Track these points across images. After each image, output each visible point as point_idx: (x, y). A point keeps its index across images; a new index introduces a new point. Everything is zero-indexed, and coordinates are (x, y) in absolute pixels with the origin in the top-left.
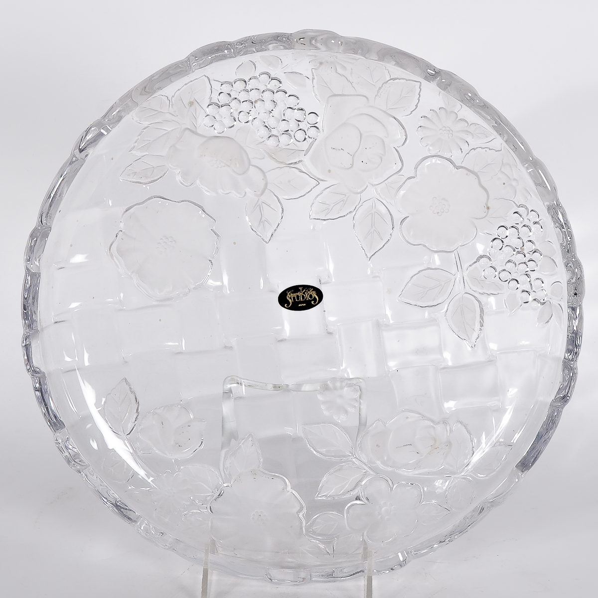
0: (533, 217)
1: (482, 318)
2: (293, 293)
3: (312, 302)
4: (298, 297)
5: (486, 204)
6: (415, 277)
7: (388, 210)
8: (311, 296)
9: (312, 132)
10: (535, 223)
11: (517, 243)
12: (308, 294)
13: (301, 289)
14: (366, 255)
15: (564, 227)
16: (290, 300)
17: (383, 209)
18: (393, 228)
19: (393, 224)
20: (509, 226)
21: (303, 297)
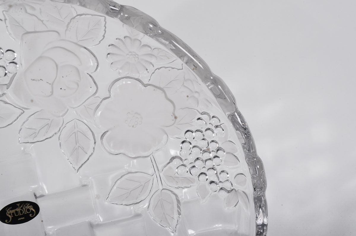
0: (215, 122)
1: (179, 207)
2: (11, 210)
3: (30, 215)
4: (17, 212)
5: (174, 114)
6: (119, 182)
7: (89, 128)
8: (28, 210)
9: (11, 68)
10: (217, 127)
11: (203, 144)
12: (26, 209)
13: (18, 205)
14: (74, 168)
16: (10, 216)
17: (84, 128)
18: (95, 143)
19: (95, 140)
20: (194, 130)
21: (21, 212)
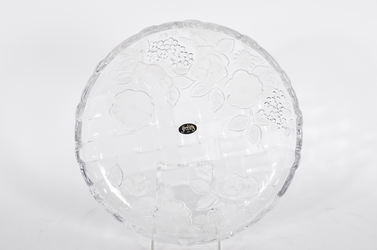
0: (281, 93)
1: (261, 135)
2: (184, 127)
4: (187, 128)
5: (262, 89)
6: (234, 119)
7: (222, 92)
8: (192, 128)
9: (191, 61)
10: (282, 96)
11: (275, 104)
13: (188, 125)
14: (214, 111)
15: (294, 97)
16: (184, 130)
17: (220, 92)
18: (224, 100)
19: (224, 97)
20: (271, 97)
21: (189, 129)
